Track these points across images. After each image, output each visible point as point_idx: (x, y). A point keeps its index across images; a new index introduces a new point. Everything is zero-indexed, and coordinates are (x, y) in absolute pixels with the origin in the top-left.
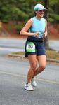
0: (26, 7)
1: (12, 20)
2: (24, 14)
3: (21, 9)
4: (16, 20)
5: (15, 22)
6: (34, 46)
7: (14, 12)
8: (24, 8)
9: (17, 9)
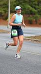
0: (35, 4)
1: (26, 14)
2: (34, 10)
3: (32, 7)
4: (28, 14)
5: (28, 15)
6: (17, 32)
7: (27, 8)
8: (34, 6)
9: (29, 6)
